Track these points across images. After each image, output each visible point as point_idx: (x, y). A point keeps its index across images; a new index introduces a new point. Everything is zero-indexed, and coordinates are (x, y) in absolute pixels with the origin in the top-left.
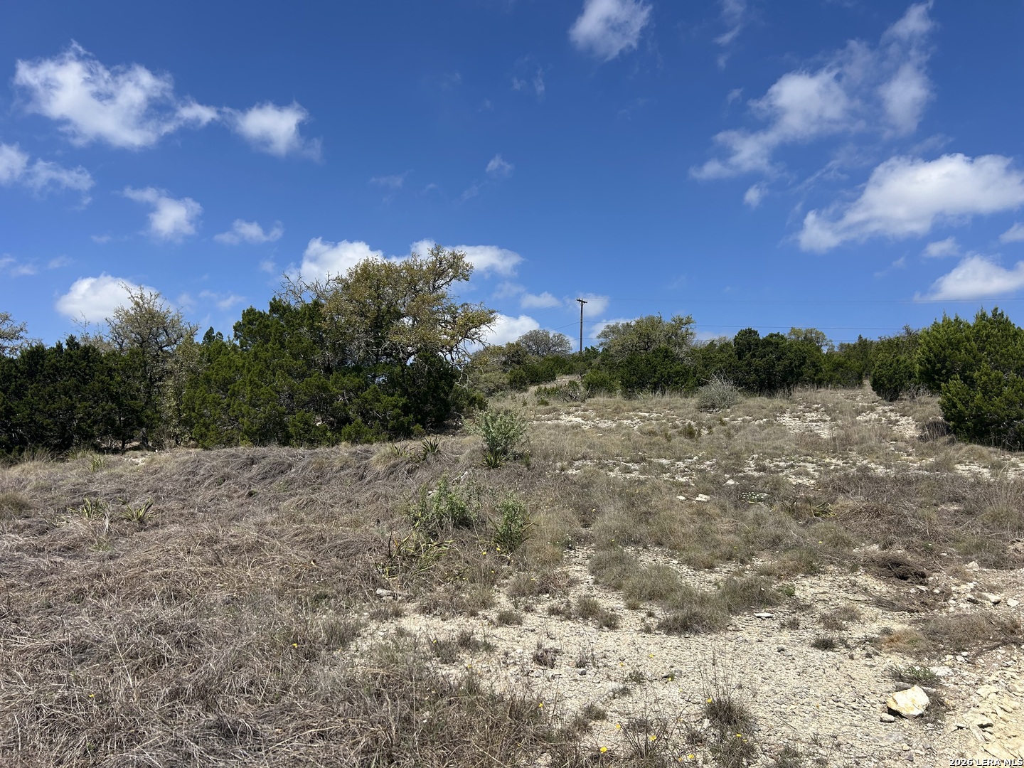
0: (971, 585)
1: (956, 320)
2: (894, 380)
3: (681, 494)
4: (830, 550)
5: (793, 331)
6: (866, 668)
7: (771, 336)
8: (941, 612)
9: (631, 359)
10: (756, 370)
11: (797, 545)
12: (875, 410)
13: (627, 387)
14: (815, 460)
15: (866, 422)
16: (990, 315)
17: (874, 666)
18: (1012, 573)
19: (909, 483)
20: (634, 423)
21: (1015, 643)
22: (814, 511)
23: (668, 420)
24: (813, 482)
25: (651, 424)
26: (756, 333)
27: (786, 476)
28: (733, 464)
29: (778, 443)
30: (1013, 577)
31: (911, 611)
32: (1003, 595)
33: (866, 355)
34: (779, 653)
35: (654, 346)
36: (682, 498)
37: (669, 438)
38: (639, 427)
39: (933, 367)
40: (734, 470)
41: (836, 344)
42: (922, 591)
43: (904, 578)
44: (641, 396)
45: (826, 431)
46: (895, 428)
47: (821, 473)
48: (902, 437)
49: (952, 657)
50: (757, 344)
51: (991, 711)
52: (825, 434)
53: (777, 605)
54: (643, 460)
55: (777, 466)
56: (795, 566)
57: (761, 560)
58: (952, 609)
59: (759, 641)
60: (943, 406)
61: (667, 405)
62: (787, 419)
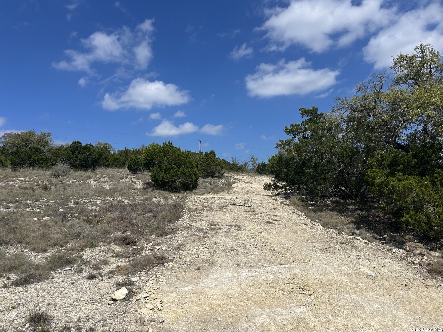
0: (151, 244)
1: (157, 144)
2: (135, 166)
3: (36, 217)
4: (102, 236)
5: (99, 144)
6: (107, 284)
7: (87, 145)
8: (139, 256)
9: (17, 151)
10: (80, 159)
11: (87, 236)
12: (128, 177)
13: (14, 165)
14: (101, 199)
15: (124, 182)
16: (168, 143)
17: (110, 282)
18: (165, 237)
19: (136, 206)
20: (15, 183)
21: (162, 263)
22: (97, 220)
23: (35, 181)
24: (98, 208)
25: (25, 184)
26: (80, 143)
27: (87, 206)
28: (63, 202)
29: (86, 192)
30: (165, 239)
31: (129, 257)
32: (161, 246)
33: (127, 155)
34: (71, 285)
35: (30, 145)
36: (36, 219)
37: (34, 191)
38: (18, 185)
39: (149, 162)
40: (63, 205)
41: (117, 150)
42: (134, 249)
43: (128, 244)
44: (21, 170)
45: (108, 186)
46: (134, 184)
47: (102, 204)
48: (137, 188)
49: (140, 272)
50: (81, 148)
51: (149, 291)
52: (107, 187)
53: (74, 263)
54: (17, 201)
55: (84, 202)
56: (85, 245)
57: (70, 244)
58: (143, 254)
59: (63, 281)
60: (151, 176)
61: (35, 174)
62: (92, 181)
